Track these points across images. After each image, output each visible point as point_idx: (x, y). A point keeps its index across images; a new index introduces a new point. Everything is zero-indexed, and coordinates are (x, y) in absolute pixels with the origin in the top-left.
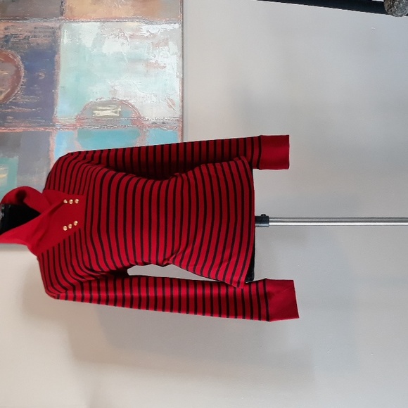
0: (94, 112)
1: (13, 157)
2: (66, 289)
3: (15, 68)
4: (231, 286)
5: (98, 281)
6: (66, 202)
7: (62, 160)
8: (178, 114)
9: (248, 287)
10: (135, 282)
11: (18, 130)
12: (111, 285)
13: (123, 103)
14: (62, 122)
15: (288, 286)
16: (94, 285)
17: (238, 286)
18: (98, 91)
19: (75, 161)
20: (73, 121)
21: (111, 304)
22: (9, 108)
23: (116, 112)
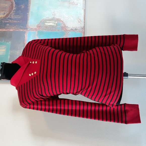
0: (45, 23)
1: (8, 42)
2: (30, 104)
3: (11, 3)
4: (108, 106)
5: (45, 101)
6: (31, 62)
7: (30, 43)
8: (82, 25)
9: (116, 107)
10: (62, 101)
11: (11, 30)
12: (51, 103)
13: (58, 20)
14: (31, 27)
15: (136, 107)
16: (43, 102)
17: (112, 106)
18: (47, 14)
19: (36, 44)
20: (36, 27)
21: (50, 112)
22: (8, 21)
23: (55, 24)
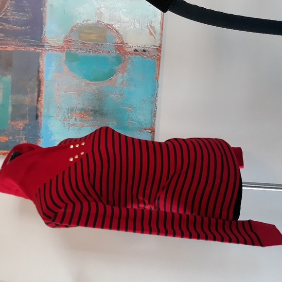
1: (6, 76)
11: (10, 48)
13: (108, 27)
14: (51, 43)
18: (84, 12)
20: (61, 43)
